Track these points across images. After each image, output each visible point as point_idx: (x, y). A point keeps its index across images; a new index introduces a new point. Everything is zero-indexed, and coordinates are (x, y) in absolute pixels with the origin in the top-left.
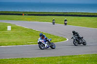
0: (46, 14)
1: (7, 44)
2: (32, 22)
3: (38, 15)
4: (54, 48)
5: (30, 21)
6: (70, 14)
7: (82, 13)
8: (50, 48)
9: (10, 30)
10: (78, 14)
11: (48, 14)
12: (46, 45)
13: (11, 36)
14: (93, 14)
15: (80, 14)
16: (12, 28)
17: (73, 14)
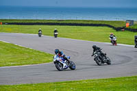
0: (33, 22)
2: (13, 34)
3: (18, 24)
4: (74, 69)
5: (10, 32)
6: (68, 22)
7: (84, 21)
10: (78, 22)
11: (36, 22)
12: (65, 65)
14: (100, 23)
15: (81, 22)
17: (72, 22)
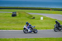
1: (40, 29)
8: (33, 32)
9: (42, 19)
13: (43, 23)
16: (44, 18)
